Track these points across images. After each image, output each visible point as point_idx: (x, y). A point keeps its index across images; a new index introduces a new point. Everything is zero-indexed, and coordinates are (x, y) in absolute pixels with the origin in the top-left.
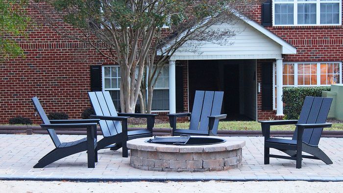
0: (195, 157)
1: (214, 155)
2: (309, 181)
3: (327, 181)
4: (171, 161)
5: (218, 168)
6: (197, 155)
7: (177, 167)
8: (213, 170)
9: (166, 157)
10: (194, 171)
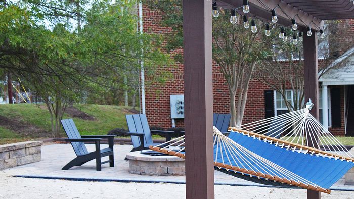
0: (162, 165)
1: (177, 163)
2: (231, 185)
3: (245, 186)
4: (145, 167)
5: (180, 173)
6: (163, 163)
7: (149, 171)
8: (176, 175)
9: (143, 165)
10: (161, 175)
